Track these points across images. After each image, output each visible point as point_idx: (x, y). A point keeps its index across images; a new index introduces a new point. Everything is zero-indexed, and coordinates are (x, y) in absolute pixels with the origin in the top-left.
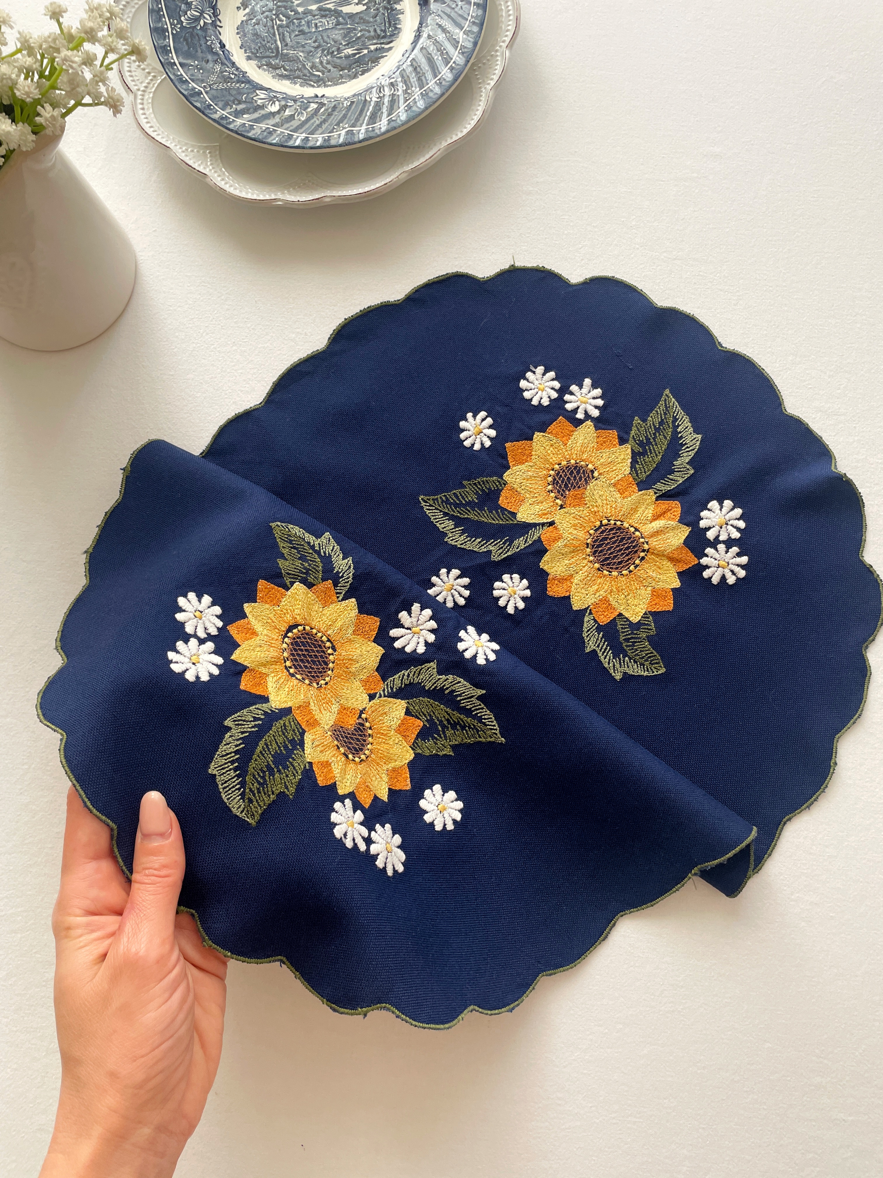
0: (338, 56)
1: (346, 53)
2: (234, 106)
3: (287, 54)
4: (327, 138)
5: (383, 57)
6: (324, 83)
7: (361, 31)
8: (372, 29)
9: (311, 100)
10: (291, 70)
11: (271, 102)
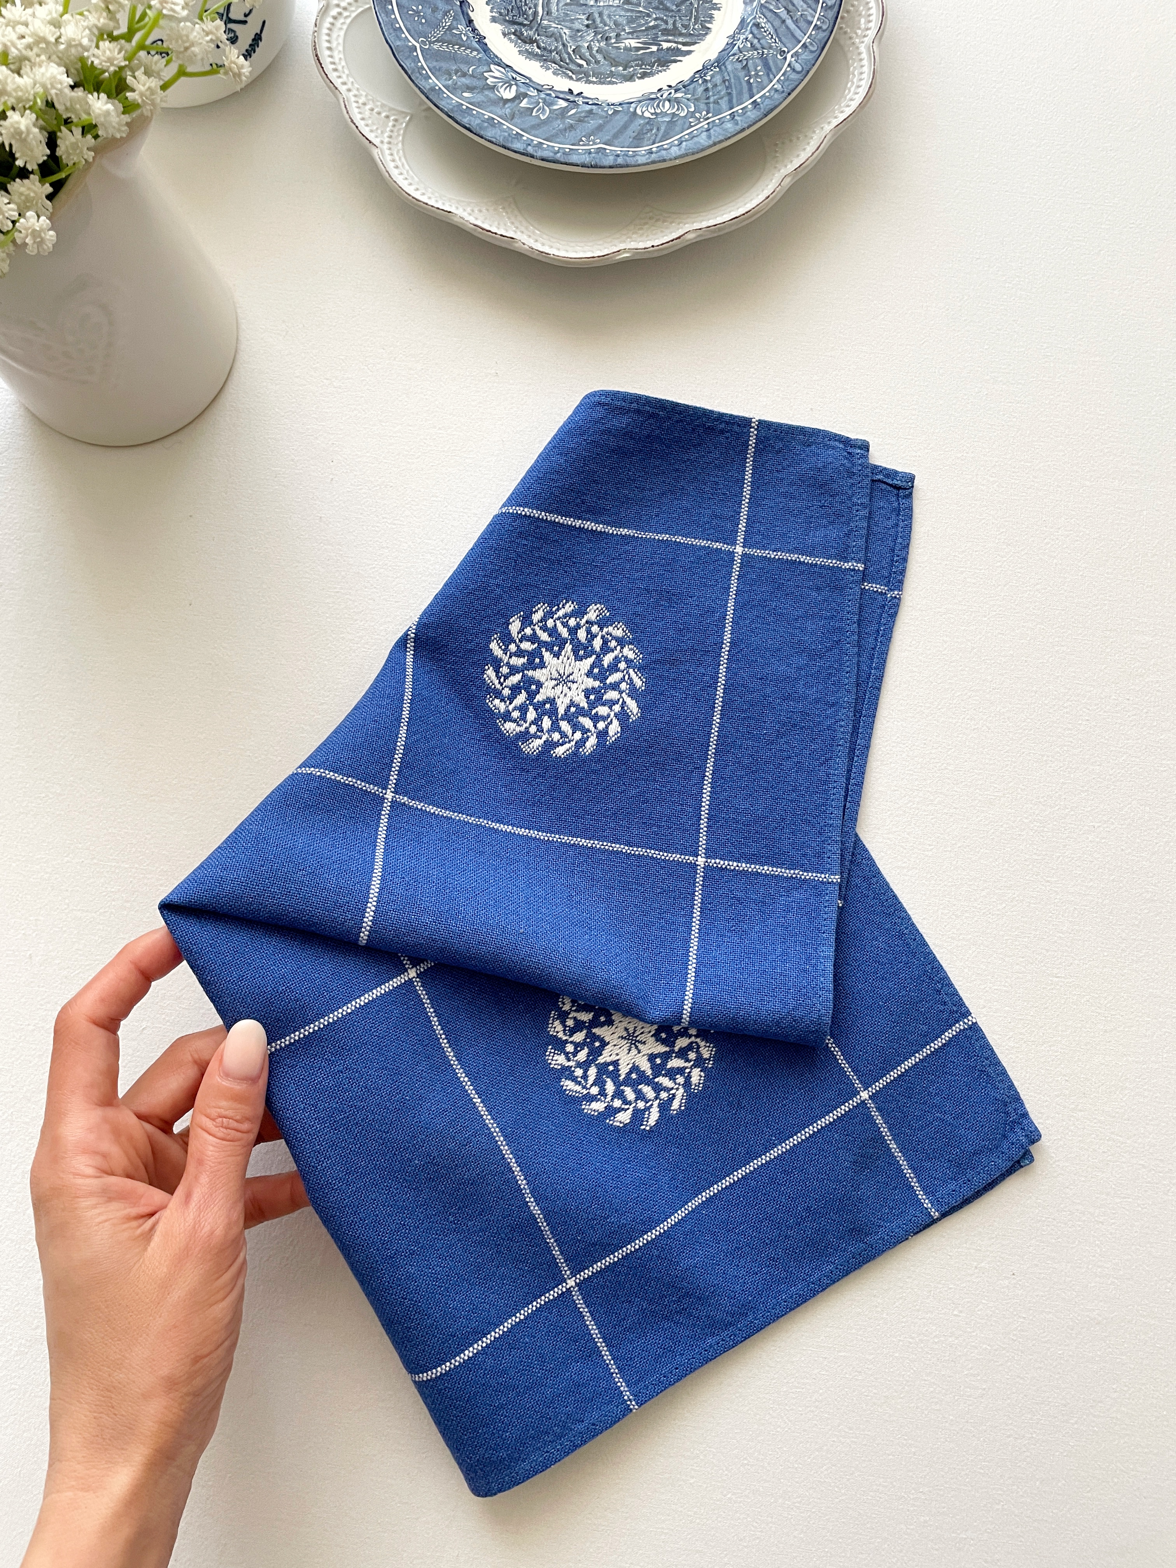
0: (614, 45)
1: (628, 44)
2: (455, 77)
3: (546, 27)
4: (567, 150)
5: (675, 61)
6: (587, 75)
7: (656, 19)
8: (671, 21)
9: (561, 96)
10: (545, 49)
11: (507, 85)
